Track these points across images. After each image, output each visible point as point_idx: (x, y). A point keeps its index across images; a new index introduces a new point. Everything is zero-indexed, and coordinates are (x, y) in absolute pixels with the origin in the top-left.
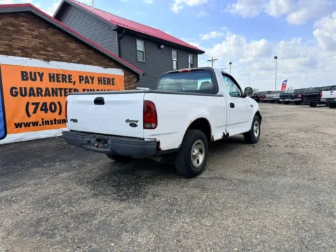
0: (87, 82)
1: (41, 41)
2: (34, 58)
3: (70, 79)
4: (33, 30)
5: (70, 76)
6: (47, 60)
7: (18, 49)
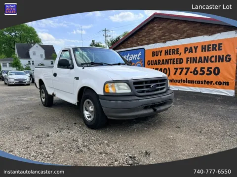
0: (191, 51)
1: (163, 31)
2: (159, 42)
3: (177, 51)
4: (159, 26)
5: (178, 49)
6: (164, 42)
7: (152, 40)
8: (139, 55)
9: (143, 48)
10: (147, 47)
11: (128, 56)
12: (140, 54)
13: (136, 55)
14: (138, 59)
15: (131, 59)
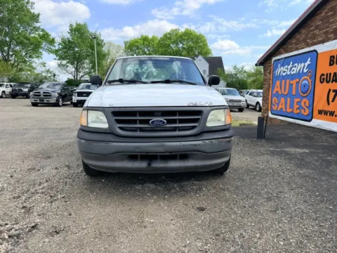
7: (333, 32)
8: (306, 64)
9: (315, 51)
10: (321, 48)
11: (289, 67)
12: (308, 62)
13: (303, 64)
14: (305, 71)
15: (294, 72)
